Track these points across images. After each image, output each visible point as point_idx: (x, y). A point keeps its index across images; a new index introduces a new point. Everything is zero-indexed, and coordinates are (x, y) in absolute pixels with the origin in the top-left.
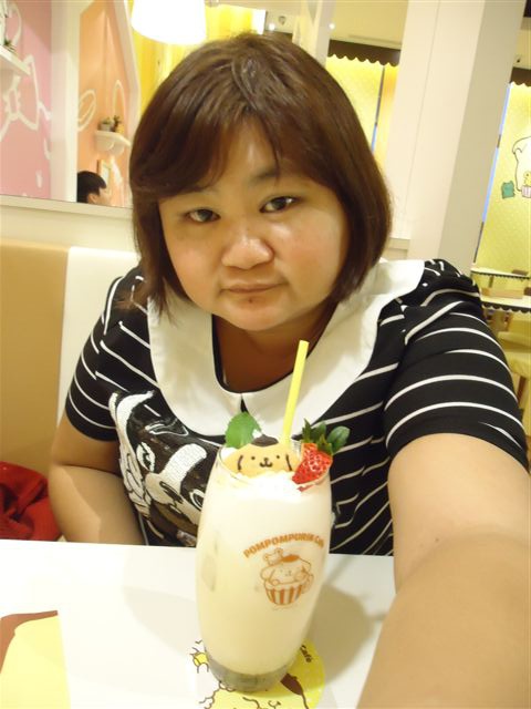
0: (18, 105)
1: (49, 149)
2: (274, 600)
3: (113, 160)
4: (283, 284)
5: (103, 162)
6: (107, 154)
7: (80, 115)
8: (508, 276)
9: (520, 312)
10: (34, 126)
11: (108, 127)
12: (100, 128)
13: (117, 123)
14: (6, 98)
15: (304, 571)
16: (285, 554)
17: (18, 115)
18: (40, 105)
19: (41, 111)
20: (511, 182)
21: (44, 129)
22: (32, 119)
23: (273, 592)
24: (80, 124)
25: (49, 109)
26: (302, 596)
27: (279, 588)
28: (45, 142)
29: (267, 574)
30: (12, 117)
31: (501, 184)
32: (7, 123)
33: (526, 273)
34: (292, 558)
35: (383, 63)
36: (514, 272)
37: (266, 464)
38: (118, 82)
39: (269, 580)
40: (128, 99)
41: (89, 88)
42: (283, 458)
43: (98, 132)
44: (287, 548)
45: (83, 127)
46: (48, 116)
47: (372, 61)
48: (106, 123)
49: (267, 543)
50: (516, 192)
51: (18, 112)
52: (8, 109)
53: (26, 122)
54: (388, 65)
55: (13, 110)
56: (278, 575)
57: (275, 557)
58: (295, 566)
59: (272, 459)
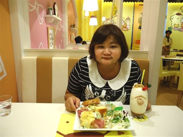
3: (73, 33)
4: (112, 58)
5: (72, 34)
6: (72, 32)
8: (172, 51)
9: (175, 61)
10: (60, 30)
11: (73, 27)
12: (71, 27)
13: (74, 25)
18: (61, 25)
20: (171, 27)
21: (62, 29)
25: (62, 25)
26: (142, 105)
28: (62, 33)
30: (57, 29)
31: (168, 28)
33: (177, 50)
34: (141, 99)
35: (134, 2)
36: (174, 50)
38: (74, 16)
39: (138, 102)
40: (75, 19)
41: (69, 18)
43: (71, 28)
44: (140, 98)
46: (62, 27)
47: (131, 2)
48: (72, 26)
49: (137, 97)
50: (172, 29)
53: (59, 29)
54: (135, 2)
55: (57, 27)
56: (139, 101)
57: (139, 99)
58: (141, 100)
59: (140, 86)
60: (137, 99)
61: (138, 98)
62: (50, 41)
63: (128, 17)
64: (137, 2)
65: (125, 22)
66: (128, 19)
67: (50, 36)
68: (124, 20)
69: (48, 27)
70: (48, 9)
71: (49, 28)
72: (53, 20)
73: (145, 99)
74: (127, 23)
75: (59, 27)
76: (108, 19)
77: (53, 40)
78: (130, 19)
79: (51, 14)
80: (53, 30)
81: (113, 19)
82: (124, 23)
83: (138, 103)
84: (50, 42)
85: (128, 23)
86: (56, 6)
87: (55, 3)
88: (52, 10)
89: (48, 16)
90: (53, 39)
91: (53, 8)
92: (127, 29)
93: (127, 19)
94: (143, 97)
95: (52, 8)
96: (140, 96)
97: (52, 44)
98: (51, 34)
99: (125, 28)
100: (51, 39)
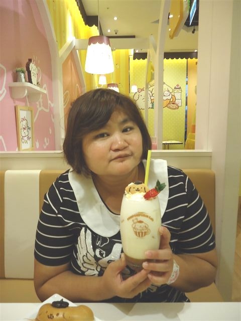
0: (42, 104)
1: (53, 117)
2: (137, 235)
7: (64, 102)
10: (47, 111)
14: (38, 103)
15: (145, 227)
16: (139, 220)
17: (42, 108)
18: (49, 102)
19: (50, 104)
21: (51, 110)
22: (47, 108)
23: (136, 232)
24: (64, 105)
25: (52, 103)
26: (146, 236)
27: (138, 231)
28: (52, 115)
29: (134, 226)
30: (40, 109)
32: (38, 112)
34: (141, 222)
35: (187, 58)
37: (138, 190)
38: (77, 85)
41: (67, 90)
42: (143, 188)
44: (140, 218)
45: (65, 106)
46: (52, 105)
47: (182, 58)
49: (132, 216)
51: (42, 107)
52: (38, 106)
53: (44, 109)
54: (189, 59)
55: (40, 106)
56: (137, 227)
57: (135, 221)
58: (142, 225)
59: (140, 189)
60: (133, 221)
61: (134, 218)
62: (23, 133)
63: (178, 85)
64: (191, 58)
65: (173, 94)
66: (177, 88)
67: (22, 124)
68: (171, 91)
69: (17, 106)
70: (17, 71)
71: (19, 108)
72: (26, 92)
73: (152, 219)
74: (176, 94)
75: (45, 105)
76: (142, 90)
77: (30, 131)
78: (180, 88)
79: (22, 81)
80: (30, 112)
81: (151, 89)
82: (171, 95)
83: (136, 233)
84: (23, 135)
85: (178, 96)
86: (32, 66)
87: (30, 60)
88: (23, 72)
89: (17, 84)
90: (29, 128)
91: (27, 70)
92: (177, 105)
93: (175, 88)
94: (147, 216)
95: (25, 69)
96: (139, 214)
97: (29, 138)
98: (23, 119)
99: (173, 104)
100: (24, 129)
